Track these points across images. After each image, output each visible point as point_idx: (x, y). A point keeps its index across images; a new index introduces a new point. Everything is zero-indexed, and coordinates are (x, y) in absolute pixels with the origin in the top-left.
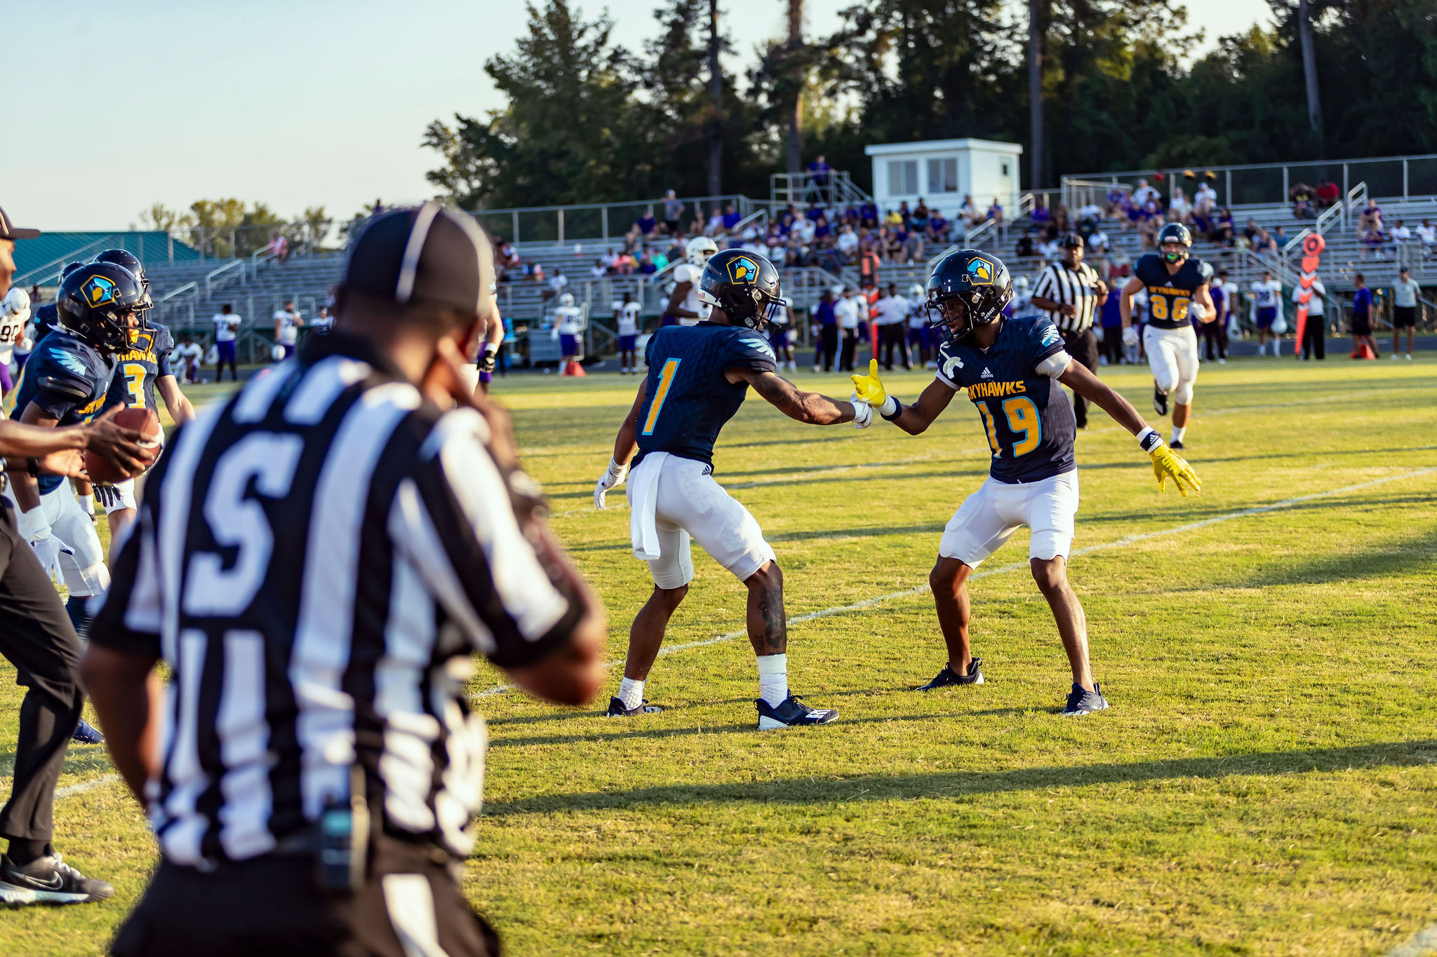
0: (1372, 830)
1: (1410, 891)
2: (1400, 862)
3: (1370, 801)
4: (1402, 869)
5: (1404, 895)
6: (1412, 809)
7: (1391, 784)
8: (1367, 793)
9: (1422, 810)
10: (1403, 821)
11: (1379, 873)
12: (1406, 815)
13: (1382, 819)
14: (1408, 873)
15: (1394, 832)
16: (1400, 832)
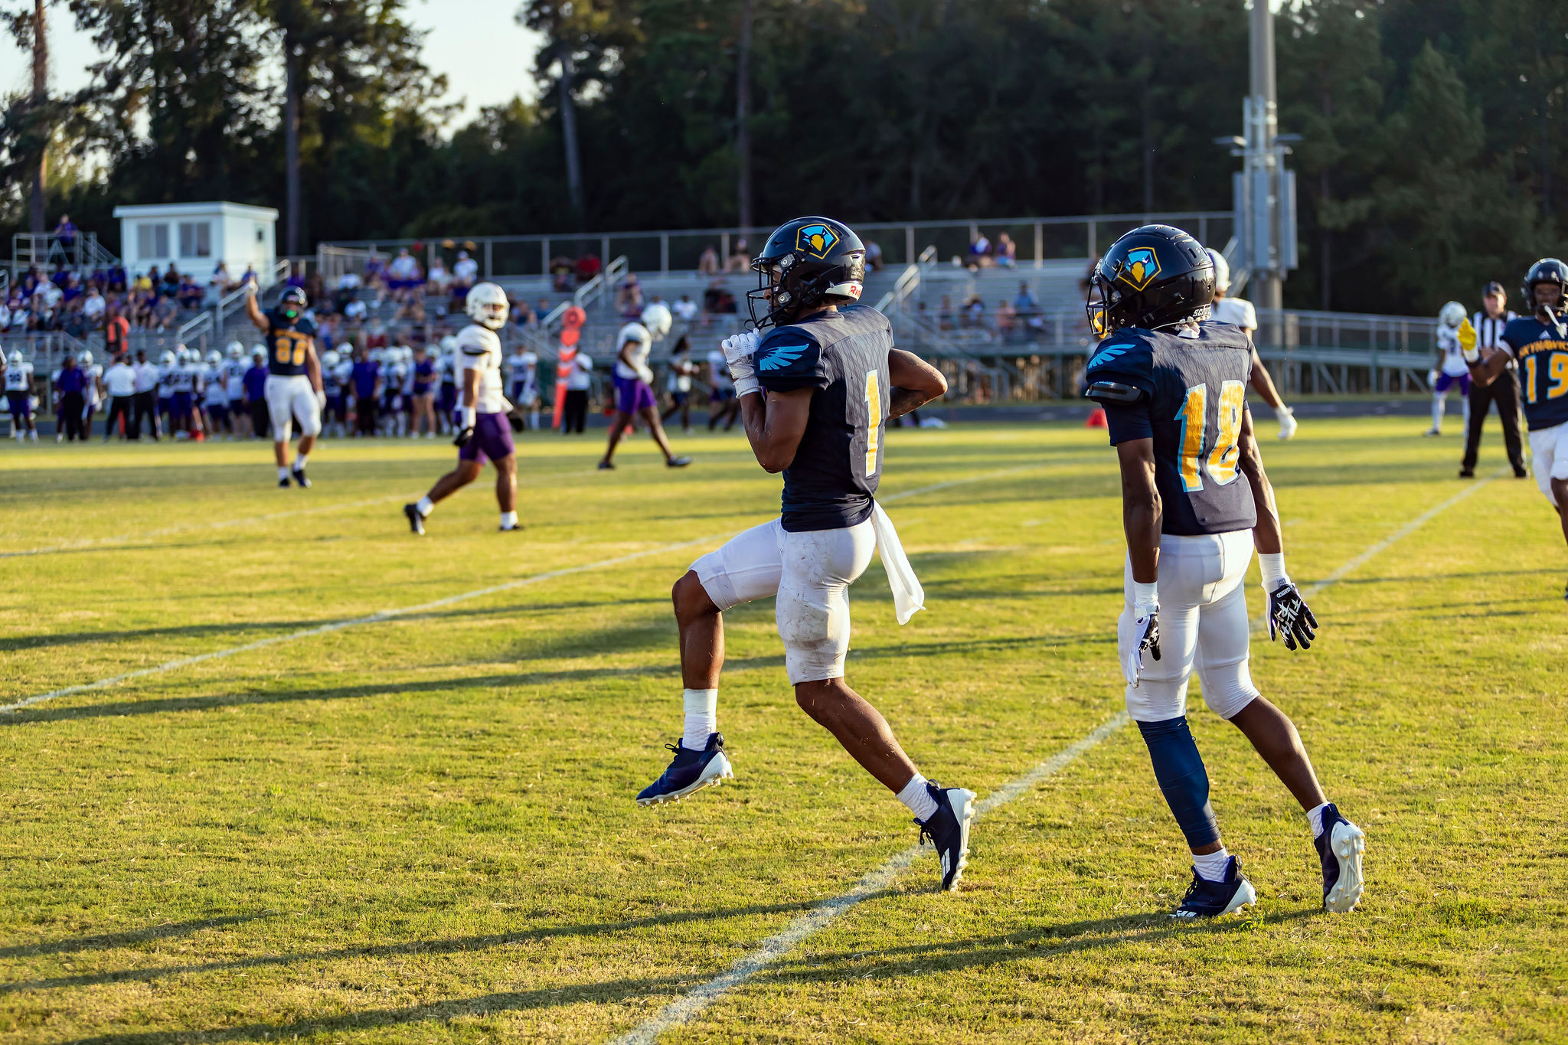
0: (622, 904)
1: (658, 964)
2: (649, 936)
3: (621, 876)
4: (651, 943)
5: (653, 968)
6: (661, 883)
7: (643, 859)
8: (617, 867)
9: (672, 883)
10: (653, 895)
11: (629, 947)
12: (656, 889)
13: (632, 893)
14: (656, 947)
15: (644, 906)
16: (649, 906)
